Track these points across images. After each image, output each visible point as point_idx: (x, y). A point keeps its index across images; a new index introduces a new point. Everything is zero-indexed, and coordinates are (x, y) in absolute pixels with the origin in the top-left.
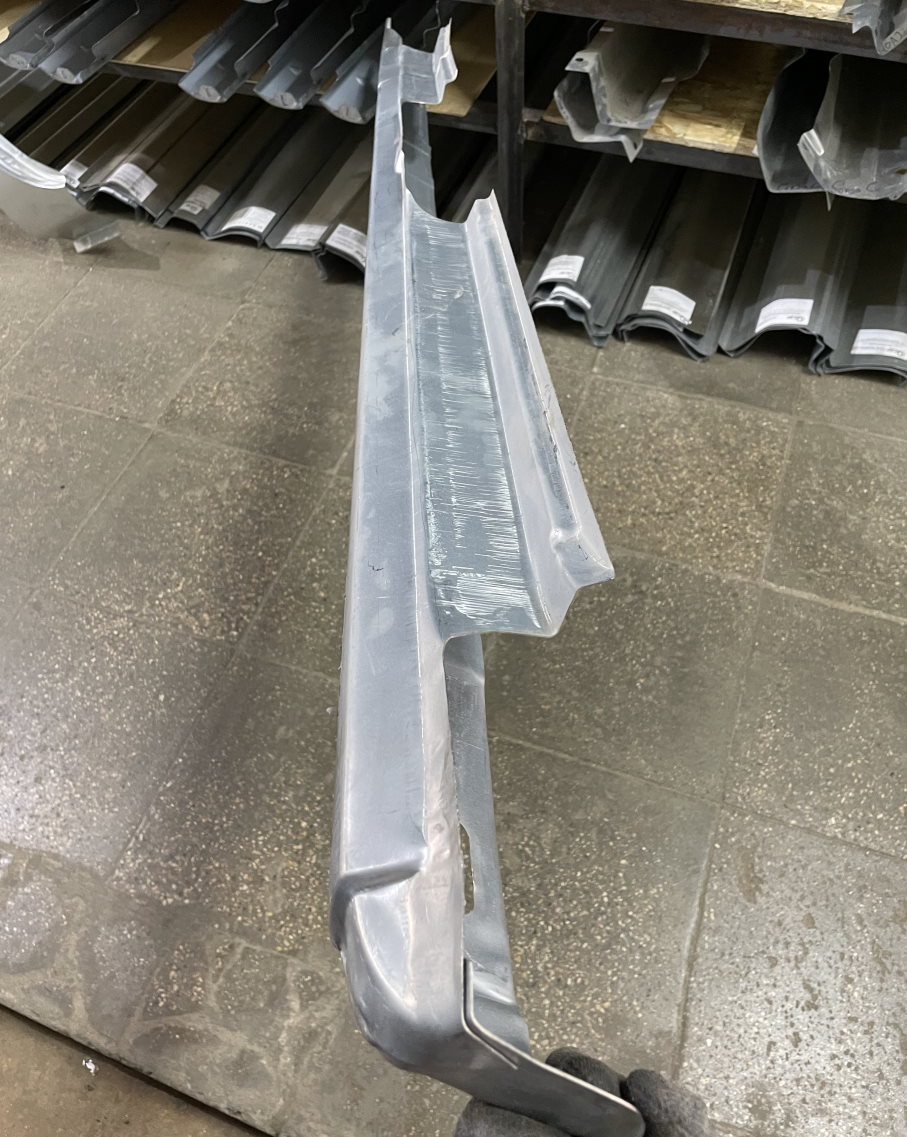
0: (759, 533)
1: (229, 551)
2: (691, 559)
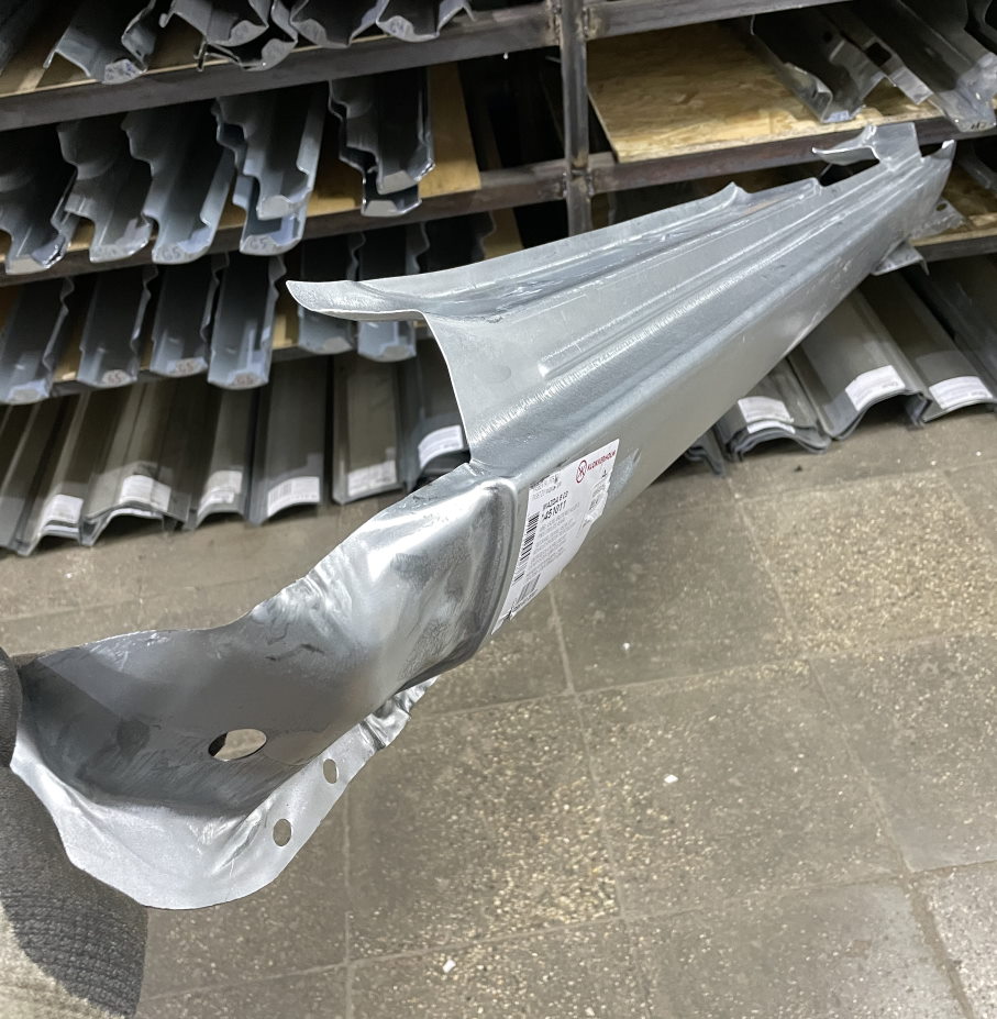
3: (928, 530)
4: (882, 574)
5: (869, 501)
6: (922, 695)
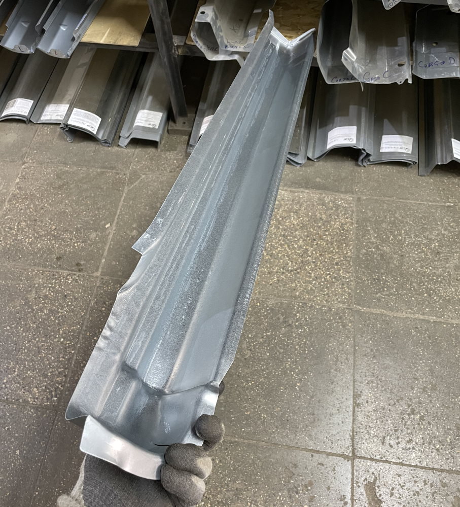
0: (347, 274)
1: (43, 341)
2: (313, 298)
3: (327, 233)
4: (288, 253)
5: (307, 206)
6: (266, 332)
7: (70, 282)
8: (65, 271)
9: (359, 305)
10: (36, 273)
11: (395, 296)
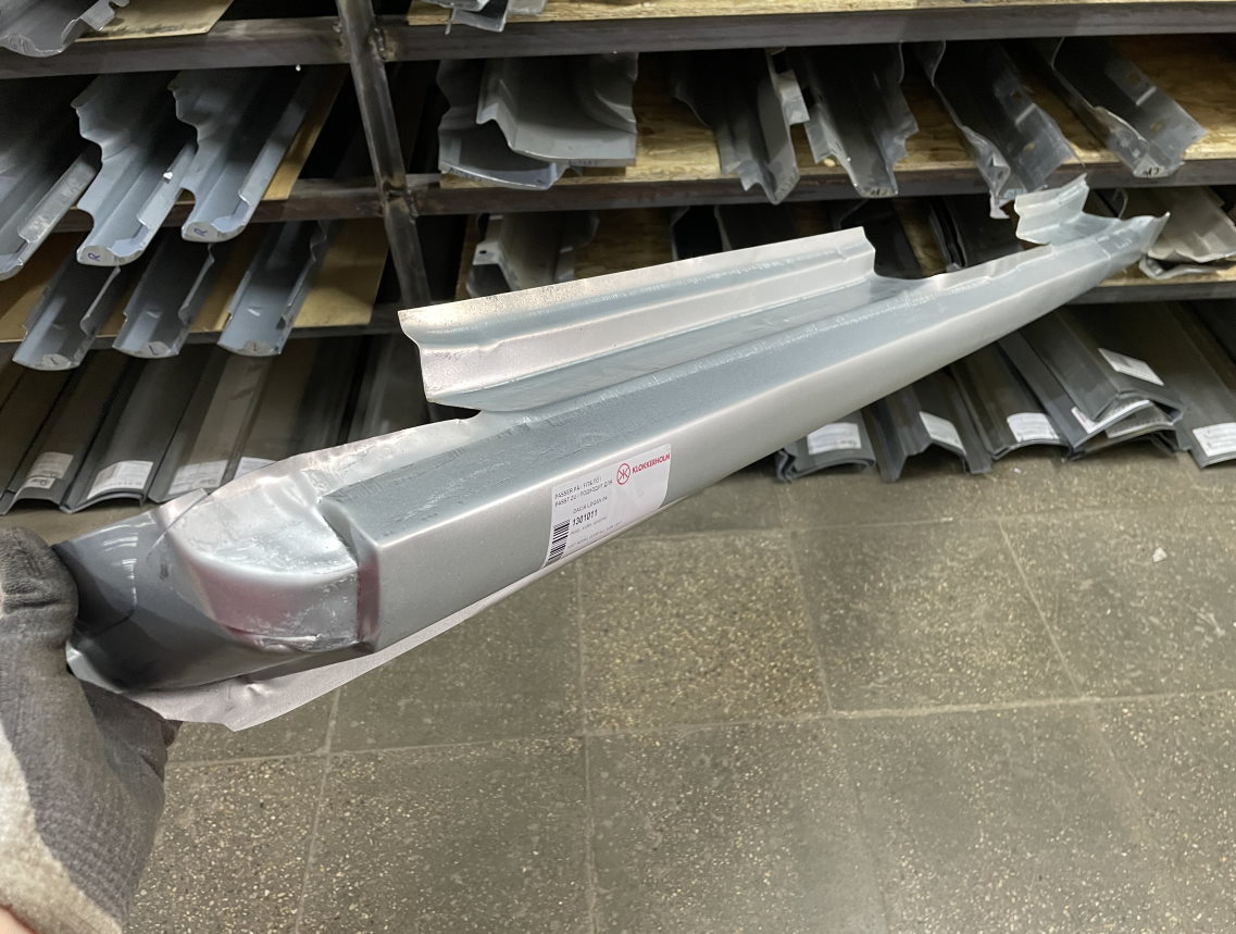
0: (807, 661)
2: (757, 713)
7: (267, 776)
8: (255, 759)
9: (843, 710)
10: (193, 774)
11: (900, 680)
